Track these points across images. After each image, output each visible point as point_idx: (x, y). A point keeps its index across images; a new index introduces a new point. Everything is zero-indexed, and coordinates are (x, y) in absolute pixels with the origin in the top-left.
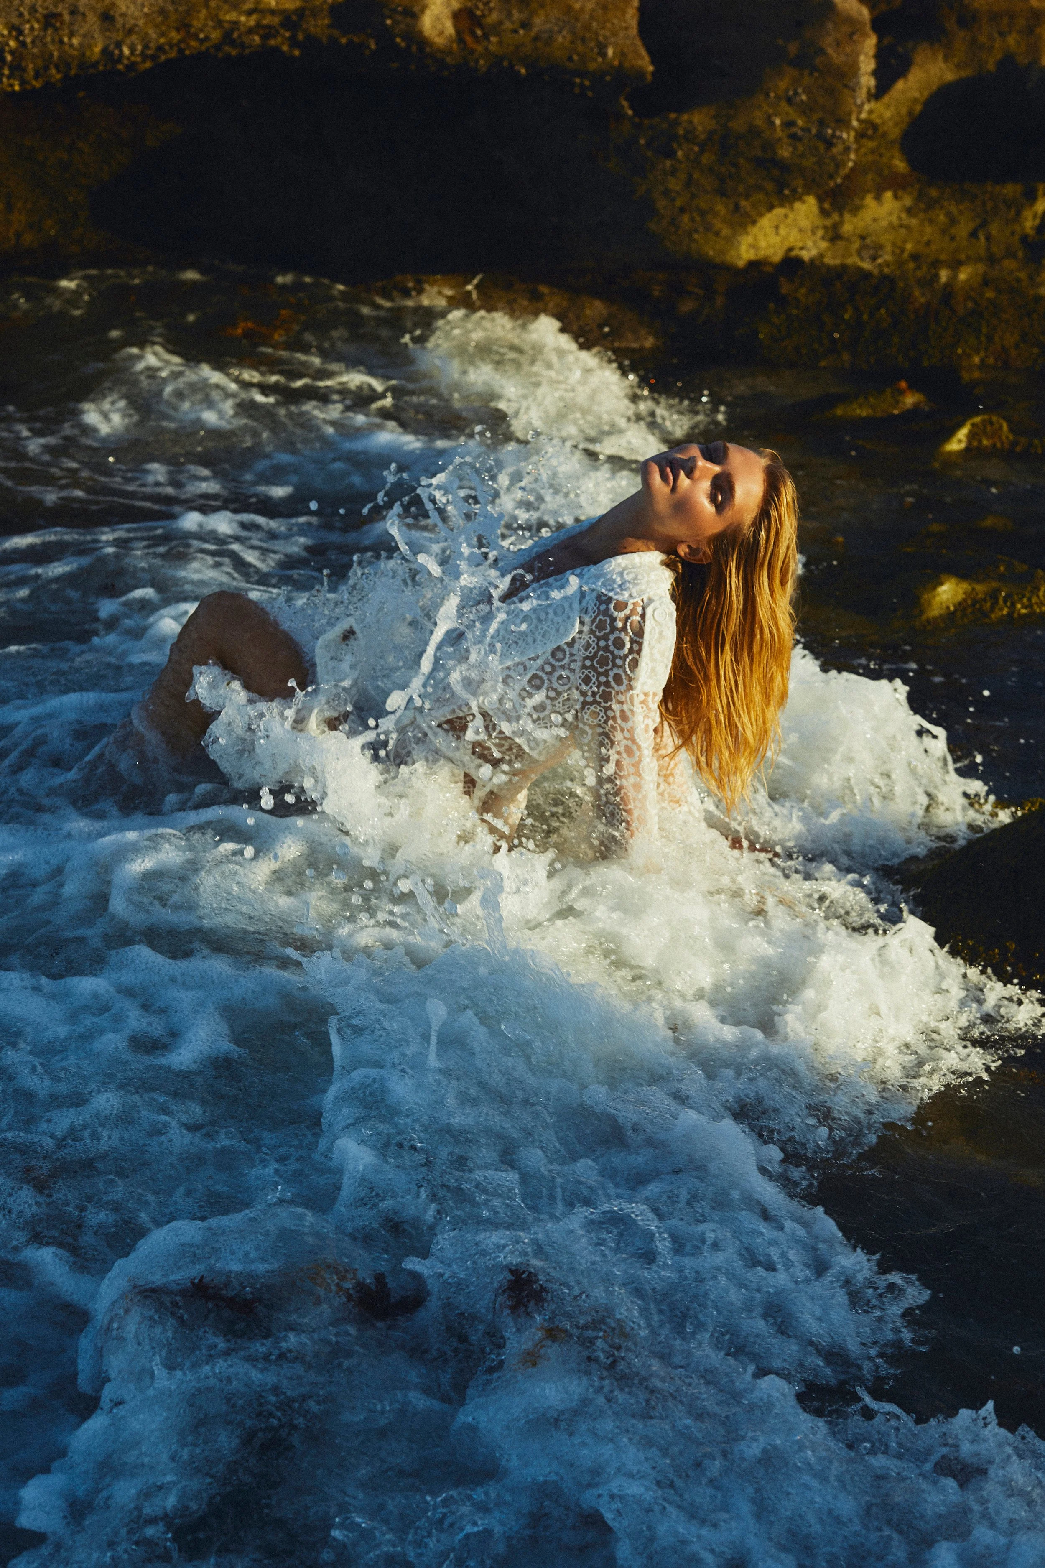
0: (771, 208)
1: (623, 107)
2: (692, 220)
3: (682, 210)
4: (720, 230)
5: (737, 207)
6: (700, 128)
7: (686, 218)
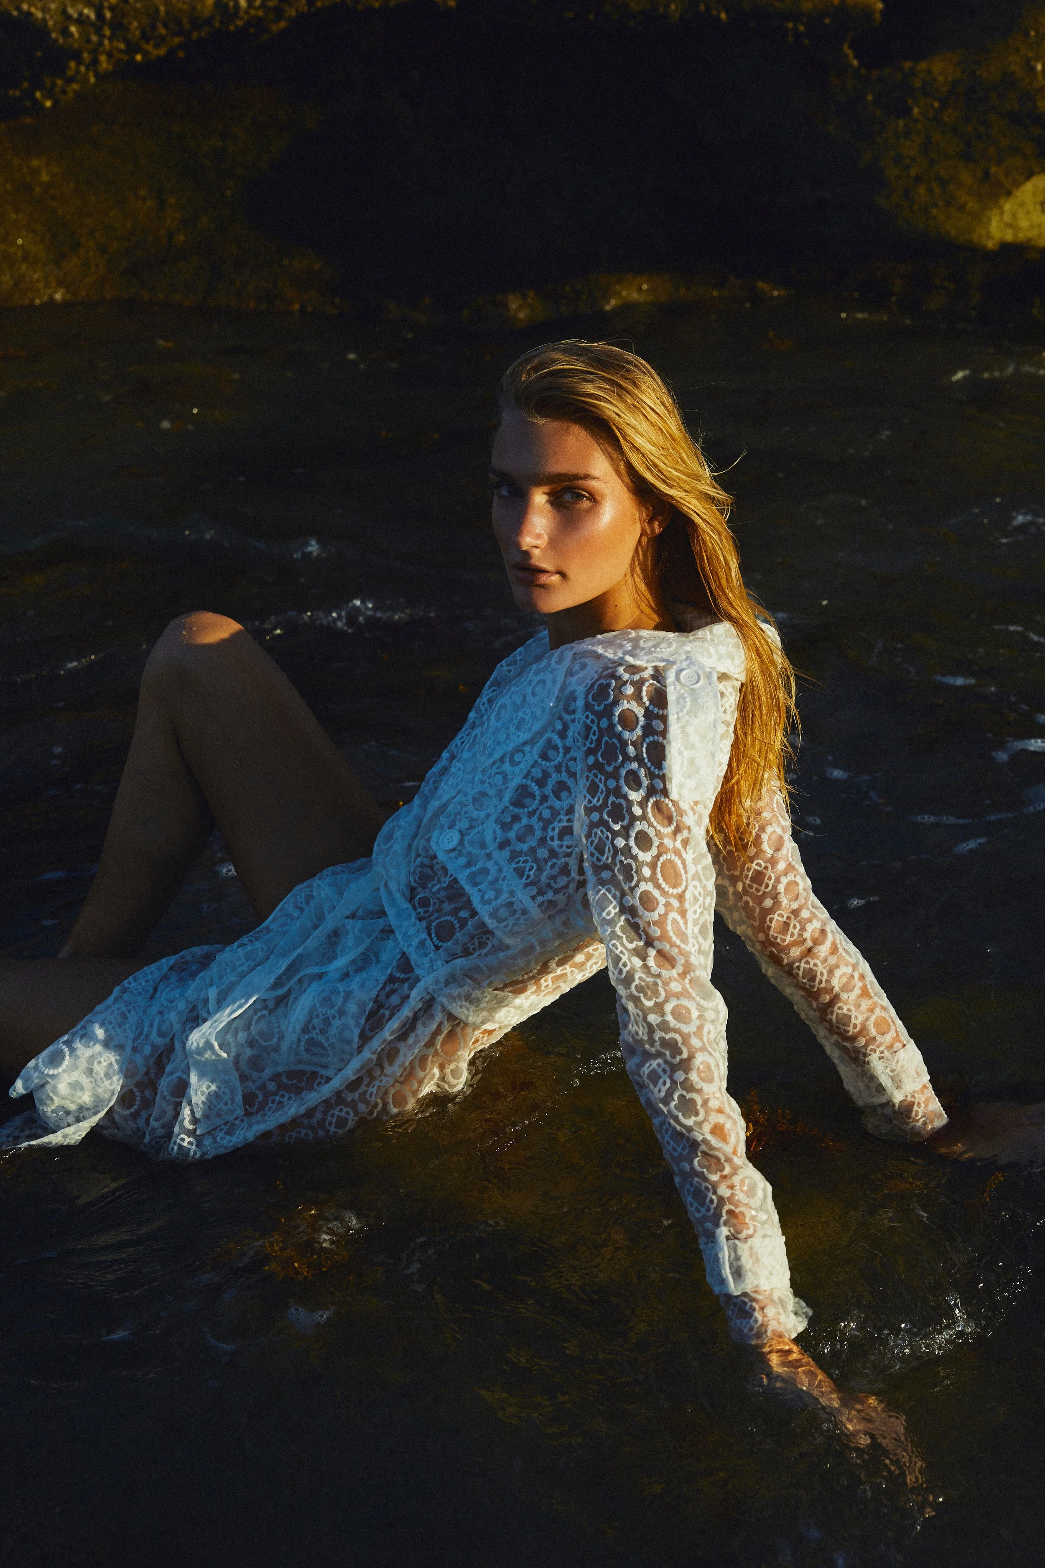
0: (1030, 175)
1: (847, 56)
2: (930, 191)
3: (918, 179)
4: (966, 203)
5: (987, 174)
6: (941, 79)
7: (922, 190)
